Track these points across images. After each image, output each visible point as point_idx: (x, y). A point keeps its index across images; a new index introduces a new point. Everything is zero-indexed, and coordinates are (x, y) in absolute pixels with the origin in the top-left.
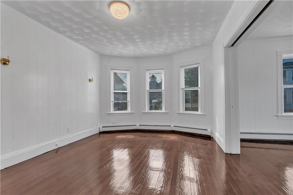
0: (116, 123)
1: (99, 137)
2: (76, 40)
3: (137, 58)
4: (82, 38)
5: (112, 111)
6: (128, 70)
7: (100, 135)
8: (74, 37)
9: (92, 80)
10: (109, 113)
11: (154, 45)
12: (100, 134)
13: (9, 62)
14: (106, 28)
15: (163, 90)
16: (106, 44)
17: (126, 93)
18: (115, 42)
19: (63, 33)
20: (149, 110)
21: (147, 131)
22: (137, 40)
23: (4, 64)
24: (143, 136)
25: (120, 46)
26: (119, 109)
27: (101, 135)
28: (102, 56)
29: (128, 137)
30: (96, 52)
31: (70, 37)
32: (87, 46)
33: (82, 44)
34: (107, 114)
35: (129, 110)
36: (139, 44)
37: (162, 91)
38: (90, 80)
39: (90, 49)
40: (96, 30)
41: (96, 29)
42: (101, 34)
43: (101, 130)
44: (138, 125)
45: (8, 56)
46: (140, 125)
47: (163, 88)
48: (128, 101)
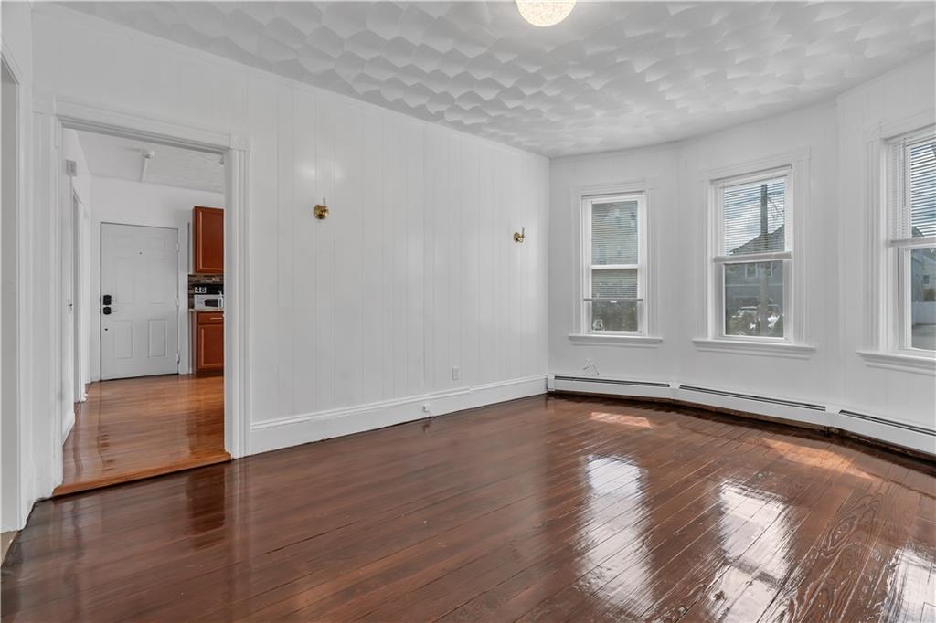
0: (595, 368)
1: (546, 406)
2: (474, 129)
3: (675, 144)
4: (484, 120)
5: (585, 329)
6: (641, 192)
7: (549, 402)
8: (467, 122)
9: (523, 237)
10: (574, 335)
11: (729, 77)
12: (547, 400)
13: (325, 211)
14: (532, 69)
15: (788, 256)
16: (553, 120)
17: (634, 271)
18: (578, 107)
19: (438, 117)
20: (721, 335)
21: (711, 412)
22: (651, 78)
23: (321, 217)
24: (687, 426)
25: (599, 114)
26: (607, 326)
27: (552, 401)
28: (555, 159)
29: (625, 421)
30: (538, 152)
31: (458, 125)
32: (506, 140)
33: (492, 136)
34: (571, 338)
35: (643, 332)
36: (661, 89)
37: (785, 260)
38: (517, 238)
39: (517, 145)
40: (508, 86)
41: (508, 83)
42: (528, 92)
43: (552, 387)
44: (675, 385)
45: (324, 200)
46: (682, 387)
47: (788, 248)
48: (639, 297)
